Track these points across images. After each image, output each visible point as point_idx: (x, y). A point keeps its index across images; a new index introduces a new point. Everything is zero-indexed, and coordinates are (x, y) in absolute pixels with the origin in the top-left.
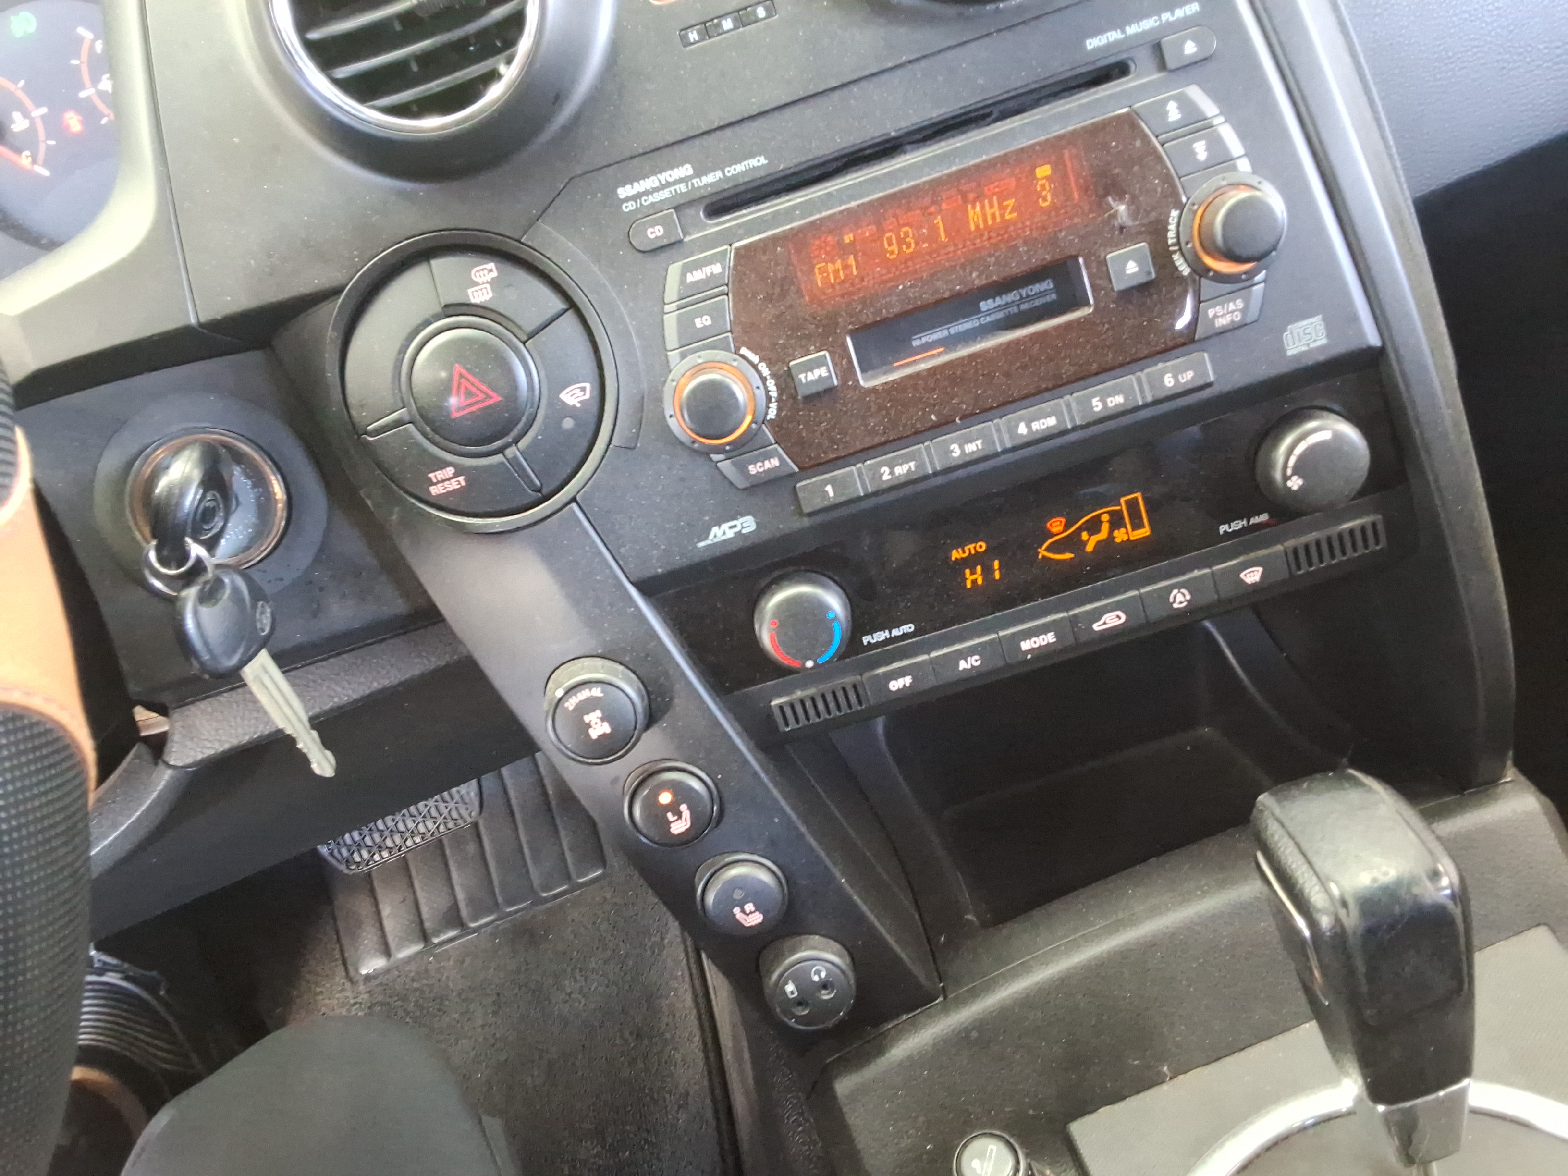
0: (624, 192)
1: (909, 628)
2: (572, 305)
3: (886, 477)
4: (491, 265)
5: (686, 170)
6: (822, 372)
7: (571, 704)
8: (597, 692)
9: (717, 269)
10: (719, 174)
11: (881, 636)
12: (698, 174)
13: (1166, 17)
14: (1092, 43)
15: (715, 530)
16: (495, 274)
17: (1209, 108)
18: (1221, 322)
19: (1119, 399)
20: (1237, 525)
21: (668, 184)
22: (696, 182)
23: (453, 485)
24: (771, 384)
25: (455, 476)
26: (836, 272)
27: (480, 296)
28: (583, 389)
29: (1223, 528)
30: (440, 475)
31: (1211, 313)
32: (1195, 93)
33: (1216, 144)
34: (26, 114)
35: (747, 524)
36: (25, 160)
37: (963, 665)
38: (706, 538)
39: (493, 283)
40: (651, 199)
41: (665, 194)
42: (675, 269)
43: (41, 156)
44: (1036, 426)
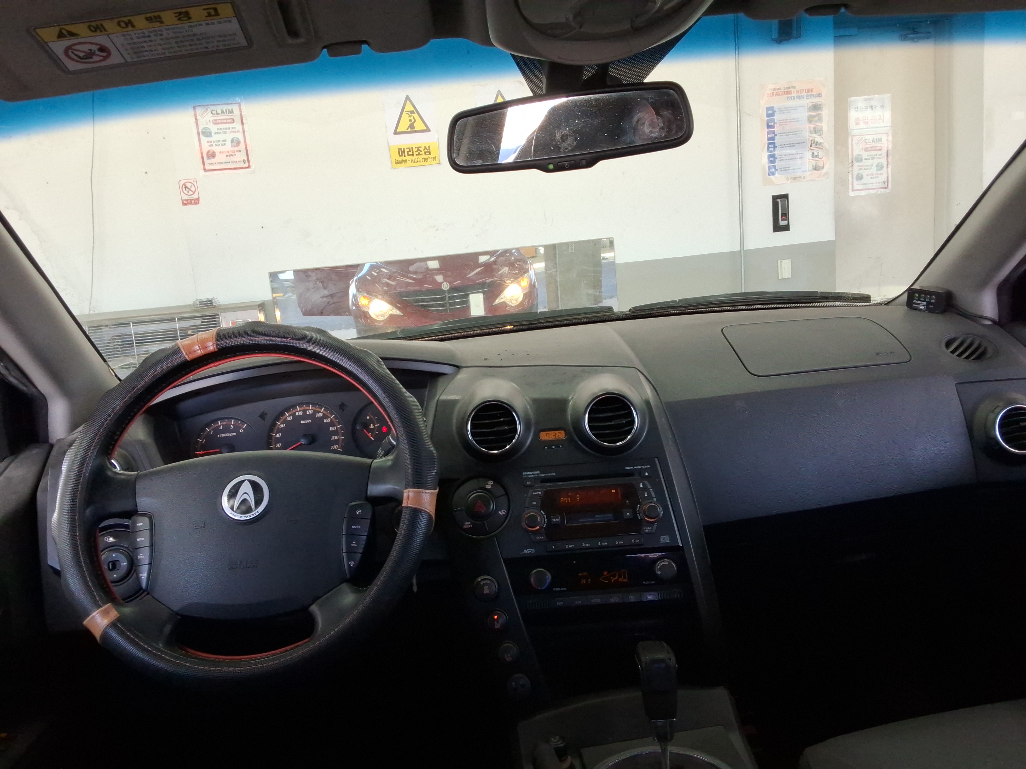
0: (524, 473)
1: (565, 589)
2: (507, 494)
3: (567, 547)
4: (492, 482)
5: (538, 472)
6: (558, 520)
7: (482, 583)
8: (488, 582)
9: (540, 493)
10: (545, 475)
11: (558, 589)
12: (541, 473)
13: (643, 467)
14: (627, 468)
15: (525, 550)
16: (492, 484)
17: (649, 486)
18: (646, 531)
19: (622, 542)
20: (647, 583)
21: (534, 474)
22: (540, 475)
23: (469, 526)
24: (546, 520)
25: (471, 524)
26: (565, 500)
27: (488, 487)
28: (504, 512)
29: (644, 582)
30: (467, 523)
31: (644, 528)
32: (646, 483)
33: (649, 494)
34: (374, 425)
35: (532, 551)
36: (369, 435)
37: (576, 602)
38: (523, 552)
39: (491, 485)
40: (530, 476)
41: (533, 476)
42: (531, 491)
43: (374, 434)
44: (602, 544)
